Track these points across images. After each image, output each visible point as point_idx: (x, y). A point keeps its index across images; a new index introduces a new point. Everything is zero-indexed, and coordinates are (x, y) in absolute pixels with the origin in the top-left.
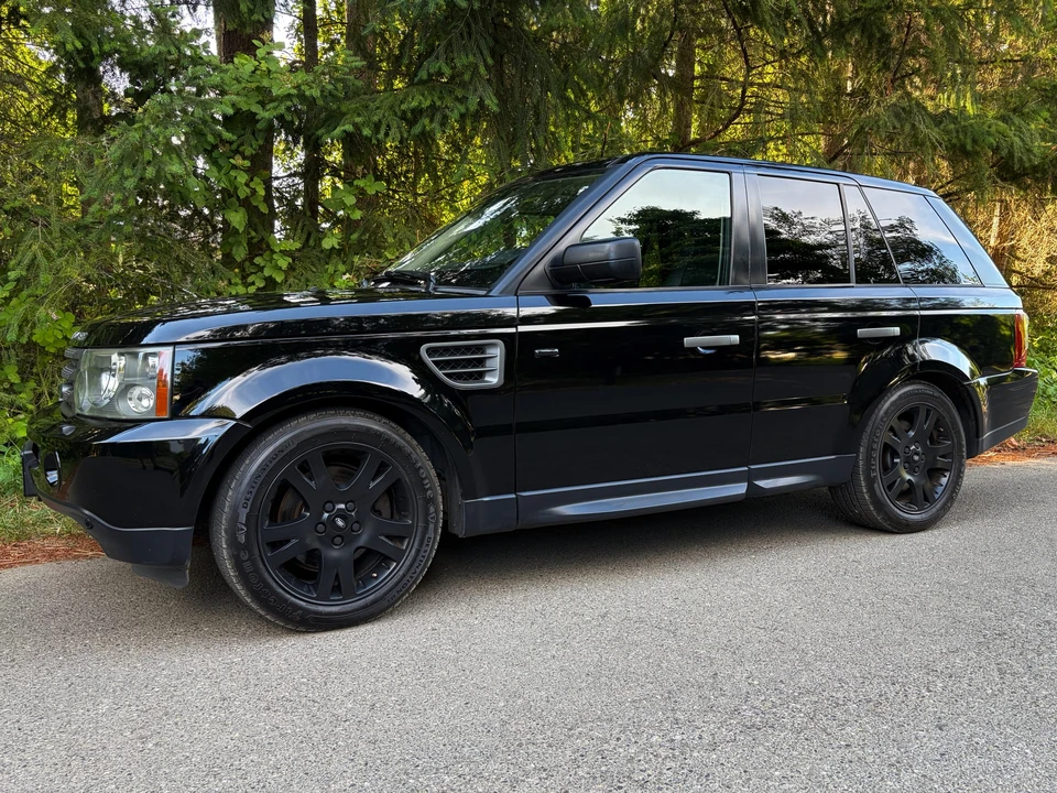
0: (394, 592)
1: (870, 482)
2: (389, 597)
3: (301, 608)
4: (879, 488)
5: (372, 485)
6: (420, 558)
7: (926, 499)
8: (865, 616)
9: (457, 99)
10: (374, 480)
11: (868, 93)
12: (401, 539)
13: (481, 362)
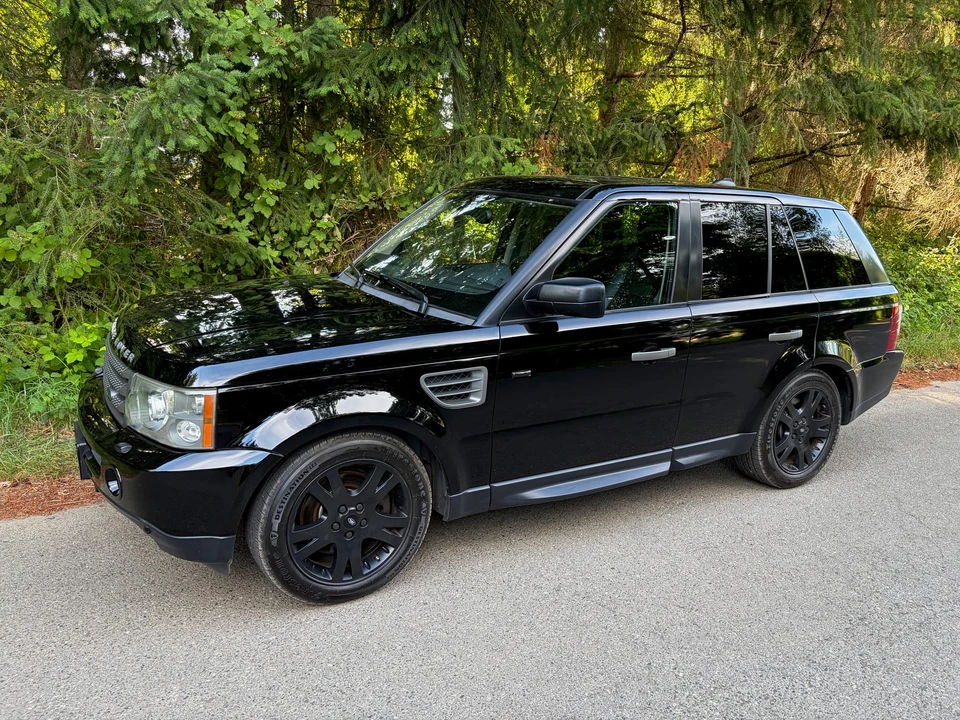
0: (393, 570)
1: (765, 453)
2: (388, 575)
3: (320, 590)
4: (771, 457)
5: (377, 490)
6: (414, 543)
7: (806, 461)
8: (760, 594)
9: (429, 62)
10: (379, 486)
11: (786, 62)
12: (399, 529)
13: (468, 385)
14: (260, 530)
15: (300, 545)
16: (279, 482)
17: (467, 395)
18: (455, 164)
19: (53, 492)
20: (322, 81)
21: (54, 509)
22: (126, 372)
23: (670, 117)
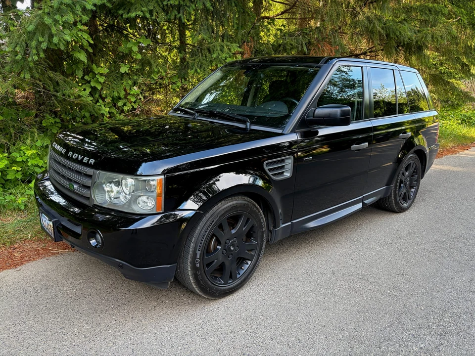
0: (251, 274)
1: (395, 195)
2: (249, 277)
3: (219, 290)
4: (398, 197)
5: (244, 229)
6: (260, 257)
7: (409, 198)
10: (244, 227)
12: (251, 250)
13: (283, 167)
14: (189, 258)
15: (208, 265)
16: (199, 228)
17: (283, 172)
18: (204, 58)
19: (11, 255)
20: (130, 9)
21: (17, 265)
22: (90, 171)
23: (307, 34)
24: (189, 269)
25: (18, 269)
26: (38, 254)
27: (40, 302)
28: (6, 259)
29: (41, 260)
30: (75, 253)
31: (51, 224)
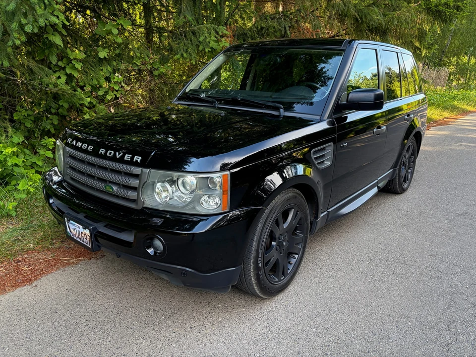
1: (399, 177)
3: (274, 288)
4: (401, 179)
7: (407, 179)
12: (299, 244)
13: (323, 156)
14: (252, 258)
15: (267, 263)
17: (323, 162)
18: (189, 42)
19: (19, 271)
21: (30, 280)
22: (137, 170)
23: (287, 17)
24: (252, 270)
25: (34, 285)
26: (50, 266)
27: (78, 321)
28: (14, 275)
29: (57, 272)
30: (93, 261)
31: (87, 232)
